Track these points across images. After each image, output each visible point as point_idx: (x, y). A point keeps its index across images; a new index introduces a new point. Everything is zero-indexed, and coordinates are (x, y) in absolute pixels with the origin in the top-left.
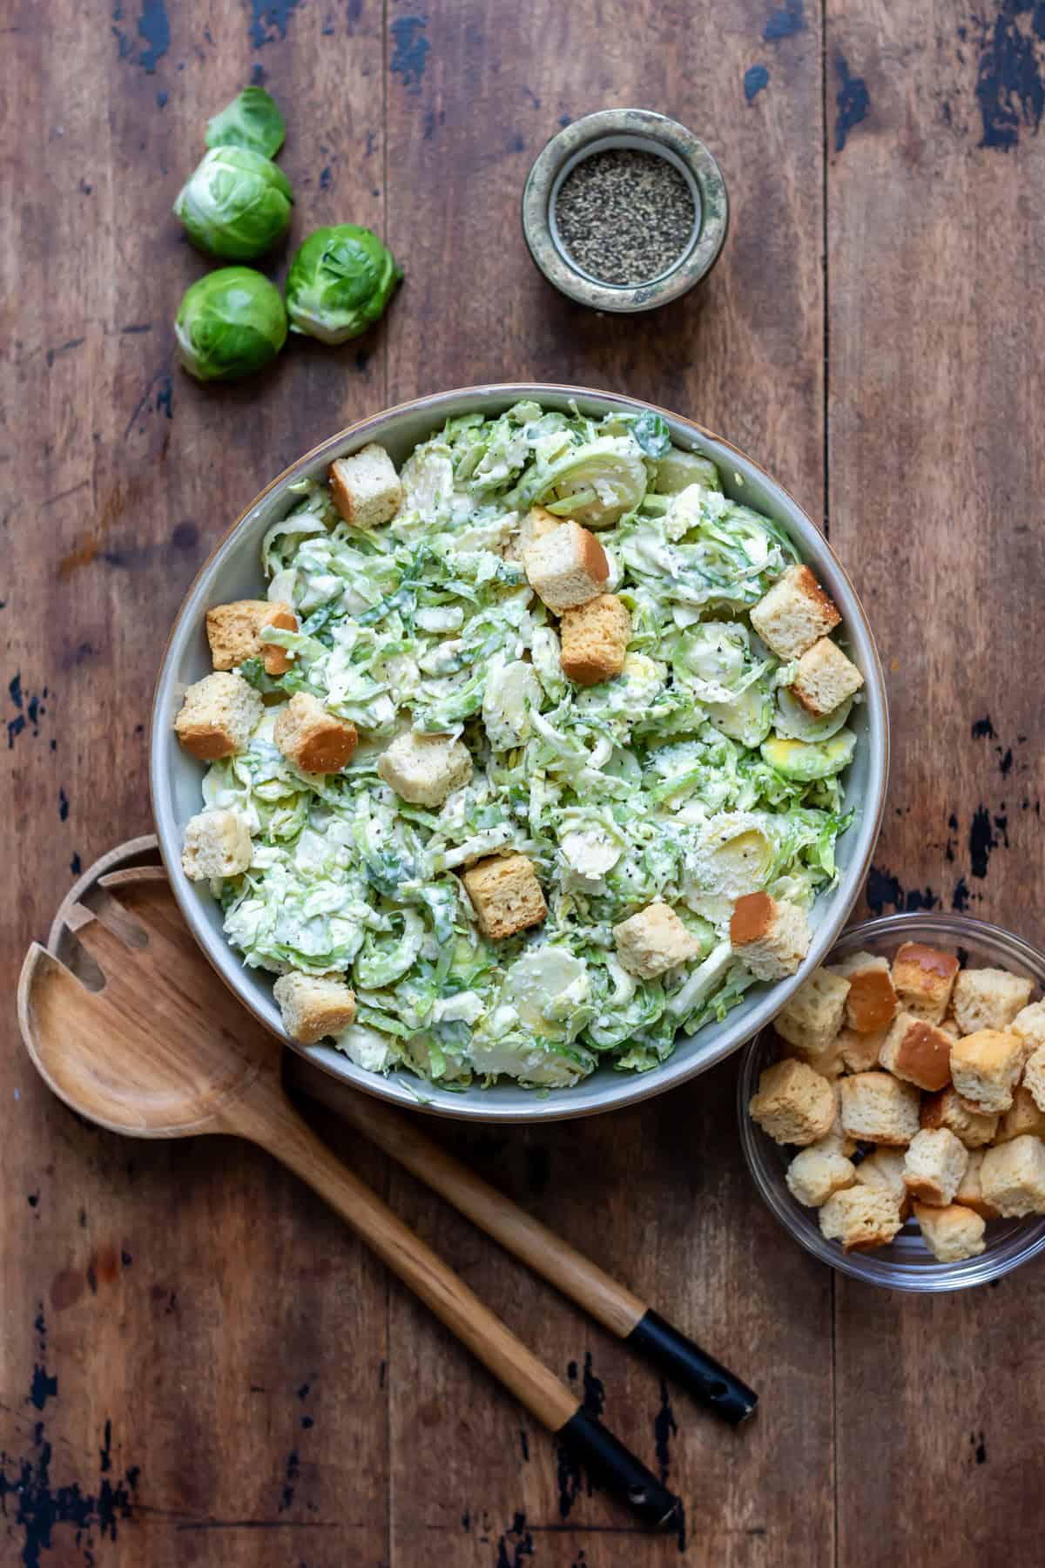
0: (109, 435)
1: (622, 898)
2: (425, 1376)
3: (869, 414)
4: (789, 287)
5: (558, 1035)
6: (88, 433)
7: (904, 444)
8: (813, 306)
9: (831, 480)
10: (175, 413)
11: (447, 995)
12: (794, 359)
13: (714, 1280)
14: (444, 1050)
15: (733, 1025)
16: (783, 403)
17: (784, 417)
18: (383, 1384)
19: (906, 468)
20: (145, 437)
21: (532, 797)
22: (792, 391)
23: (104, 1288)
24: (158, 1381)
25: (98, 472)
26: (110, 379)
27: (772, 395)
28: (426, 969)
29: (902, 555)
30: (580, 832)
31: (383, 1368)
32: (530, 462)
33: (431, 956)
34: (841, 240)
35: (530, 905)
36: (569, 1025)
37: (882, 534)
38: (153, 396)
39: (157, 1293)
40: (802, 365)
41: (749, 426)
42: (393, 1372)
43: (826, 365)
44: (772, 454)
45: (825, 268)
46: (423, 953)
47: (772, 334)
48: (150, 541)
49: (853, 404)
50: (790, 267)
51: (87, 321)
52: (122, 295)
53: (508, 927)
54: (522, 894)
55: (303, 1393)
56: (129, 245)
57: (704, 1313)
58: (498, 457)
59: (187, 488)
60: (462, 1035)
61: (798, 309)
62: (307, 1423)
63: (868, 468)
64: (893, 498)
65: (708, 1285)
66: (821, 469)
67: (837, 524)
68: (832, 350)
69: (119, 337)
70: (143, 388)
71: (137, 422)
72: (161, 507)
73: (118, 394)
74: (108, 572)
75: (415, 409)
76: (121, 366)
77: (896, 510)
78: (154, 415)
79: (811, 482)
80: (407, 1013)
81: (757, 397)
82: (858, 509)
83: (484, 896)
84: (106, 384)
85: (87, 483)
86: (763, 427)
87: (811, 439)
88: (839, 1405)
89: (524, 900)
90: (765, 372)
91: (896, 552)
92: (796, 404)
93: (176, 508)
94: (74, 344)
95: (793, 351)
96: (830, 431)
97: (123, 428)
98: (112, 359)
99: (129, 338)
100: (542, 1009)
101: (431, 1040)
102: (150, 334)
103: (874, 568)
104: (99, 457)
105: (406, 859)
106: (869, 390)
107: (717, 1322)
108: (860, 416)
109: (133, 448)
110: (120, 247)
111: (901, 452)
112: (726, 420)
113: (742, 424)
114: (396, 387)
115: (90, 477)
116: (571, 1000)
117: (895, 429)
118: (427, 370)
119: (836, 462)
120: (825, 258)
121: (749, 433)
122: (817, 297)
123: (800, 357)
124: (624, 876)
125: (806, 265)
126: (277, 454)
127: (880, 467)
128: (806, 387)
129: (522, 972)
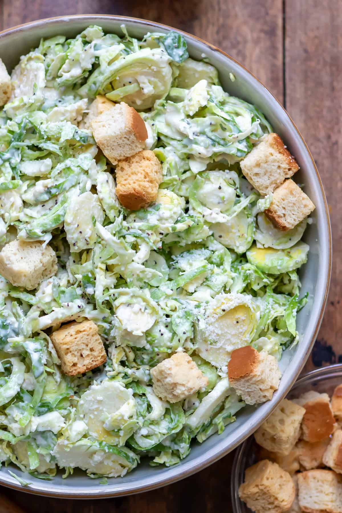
1: (156, 350)
3: (311, 49)
5: (113, 441)
7: (334, 69)
11: (40, 414)
14: (38, 451)
15: (229, 435)
16: (256, 42)
17: (257, 51)
19: (335, 84)
21: (97, 282)
22: (262, 35)
27: (249, 37)
28: (26, 397)
29: (334, 139)
30: (129, 305)
32: (95, 66)
33: (30, 388)
35: (96, 354)
36: (121, 433)
37: (320, 125)
40: (268, 19)
43: (284, 20)
46: (24, 386)
49: (301, 43)
53: (81, 368)
54: (90, 346)
58: (75, 62)
60: (50, 440)
63: (311, 84)
64: (327, 103)
75: (21, 31)
77: (330, 109)
80: (14, 427)
81: (239, 39)
83: (65, 347)
89: (92, 350)
90: (245, 23)
91: (329, 137)
92: (265, 43)
95: (263, 10)
96: (288, 60)
100: (103, 422)
101: (29, 445)
103: (316, 147)
105: (14, 323)
106: (311, 34)
111: (332, 74)
116: (123, 416)
117: (328, 59)
119: (291, 79)
124: (158, 335)
127: (319, 84)
128: (271, 33)
129: (90, 398)
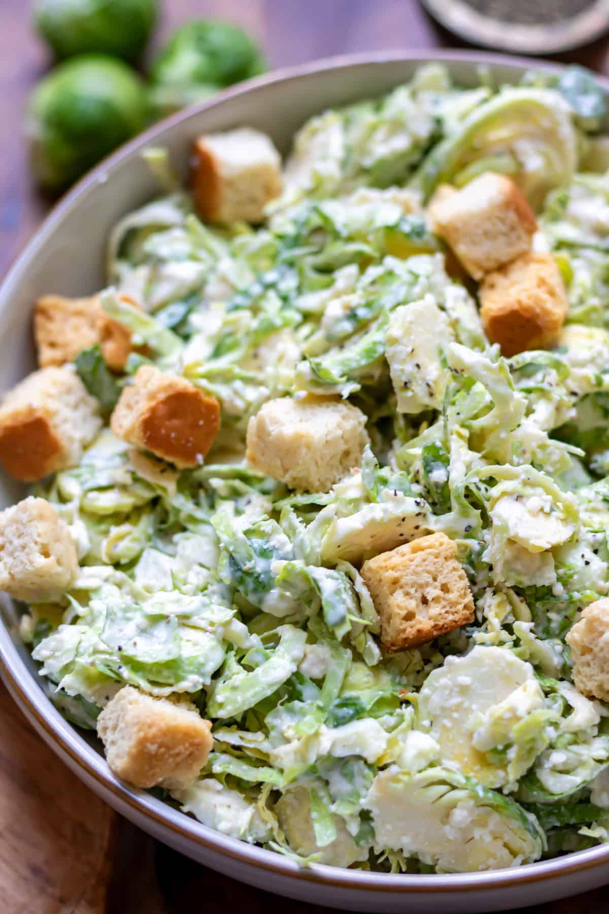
5: (496, 778)
11: (339, 722)
14: (333, 808)
21: (453, 456)
28: (308, 690)
30: (519, 498)
32: (435, 139)
33: (317, 673)
35: (452, 596)
46: (305, 666)
53: (424, 621)
54: (441, 579)
58: (397, 126)
60: (358, 780)
80: (285, 754)
89: (445, 588)
100: (470, 735)
101: (316, 798)
105: (284, 545)
116: (513, 710)
124: (581, 563)
129: (444, 681)
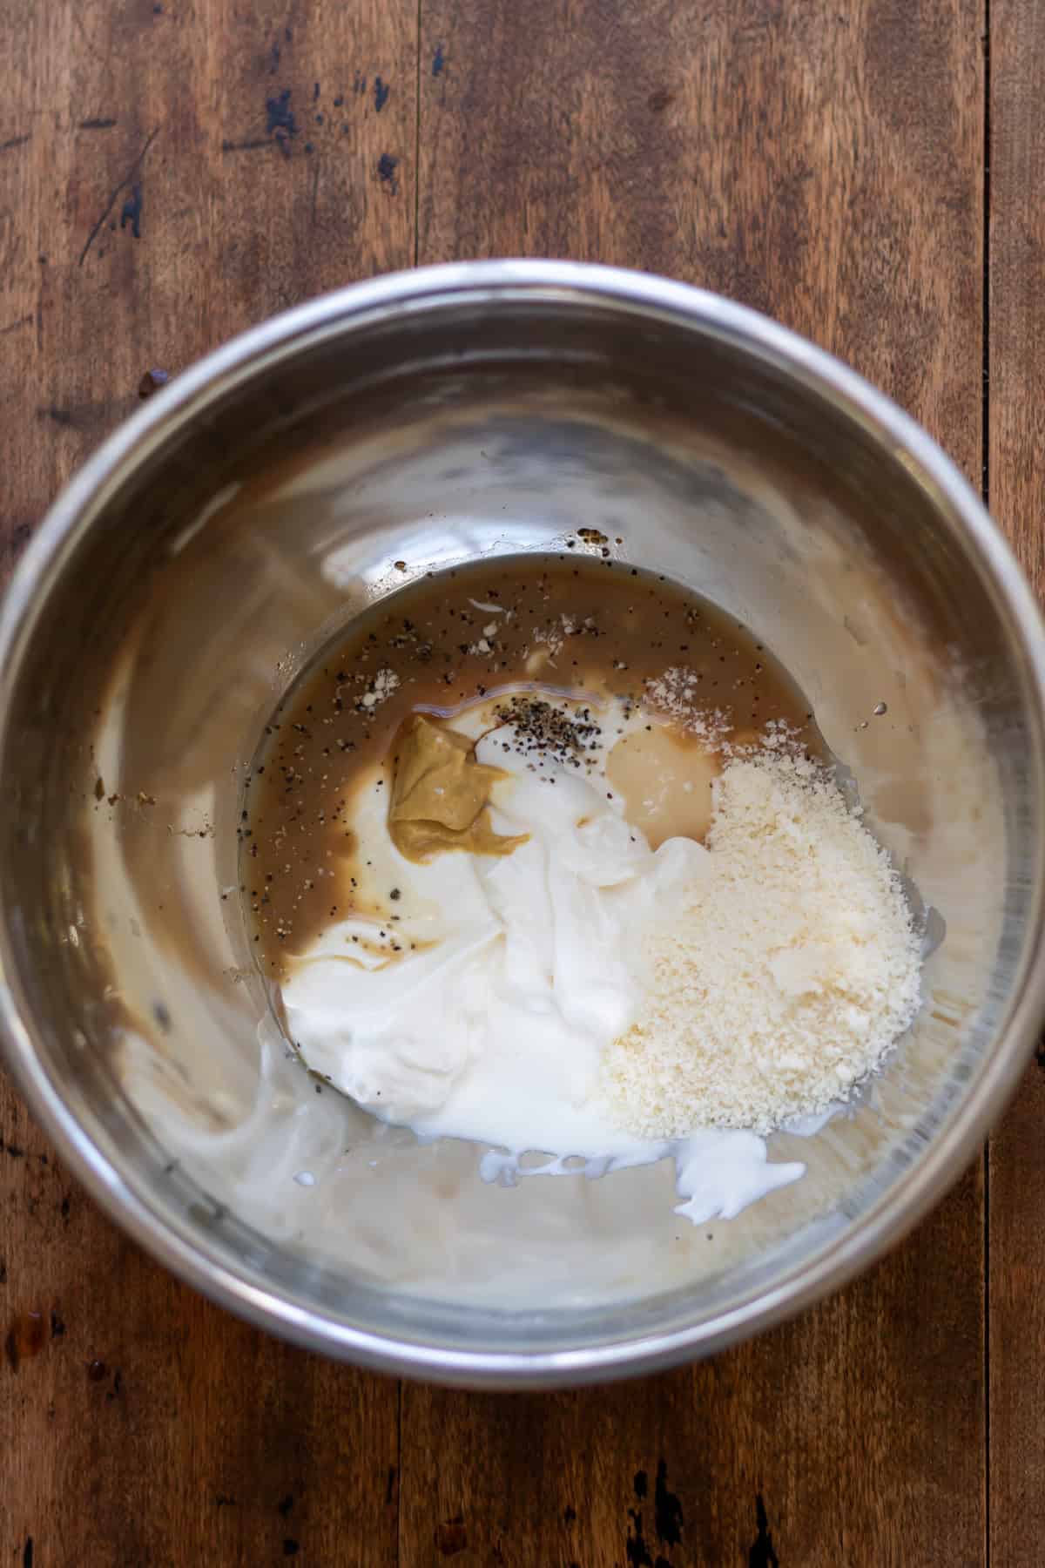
0: (60, 257)
2: (447, 1487)
4: (940, 75)
6: (32, 255)
8: (969, 100)
9: (992, 324)
10: (143, 231)
12: (945, 167)
13: (829, 1367)
18: (391, 1498)
20: (106, 260)
23: (28, 1365)
24: (96, 1489)
25: (45, 305)
26: (63, 187)
31: (393, 1476)
34: (1008, 16)
38: (117, 209)
39: (97, 1373)
41: (886, 253)
42: (405, 1483)
44: (916, 290)
45: (987, 52)
47: (917, 135)
48: (109, 393)
50: (940, 51)
51: (35, 112)
52: (81, 80)
55: (285, 1507)
56: (90, 17)
57: (816, 1409)
59: (158, 326)
61: (951, 104)
62: (291, 1547)
65: (820, 1375)
66: (980, 307)
67: (999, 379)
68: (994, 157)
69: (76, 132)
70: (105, 198)
71: (95, 242)
72: (124, 351)
73: (72, 206)
74: (55, 435)
76: (77, 170)
78: (119, 235)
79: (967, 325)
82: (1027, 362)
84: (57, 193)
85: (30, 318)
86: (905, 254)
87: (966, 271)
88: (994, 1536)
93: (143, 351)
94: (16, 142)
97: (78, 249)
98: (65, 162)
99: (87, 135)
102: (115, 131)
104: (45, 285)
107: (833, 1421)
108: (1030, 242)
109: (90, 275)
110: (77, 19)
112: (856, 244)
113: (877, 251)
114: (429, 200)
115: (33, 310)
118: (470, 180)
120: (987, 38)
121: (884, 260)
122: (976, 88)
123: (953, 165)
125: (963, 47)
126: (275, 285)
